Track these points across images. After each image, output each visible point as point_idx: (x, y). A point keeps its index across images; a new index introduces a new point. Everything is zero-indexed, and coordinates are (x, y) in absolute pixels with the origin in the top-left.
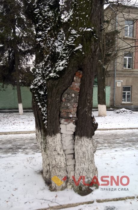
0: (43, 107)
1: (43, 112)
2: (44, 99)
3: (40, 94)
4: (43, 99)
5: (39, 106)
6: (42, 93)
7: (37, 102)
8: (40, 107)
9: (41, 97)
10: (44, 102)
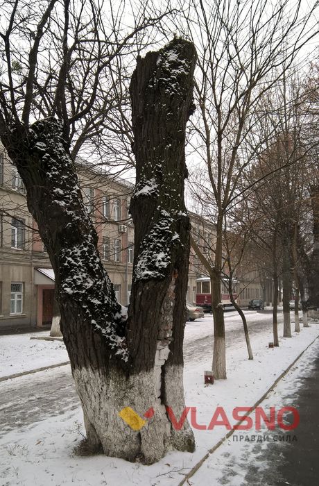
0: (104, 328)
1: (107, 336)
2: (104, 313)
3: (93, 304)
4: (102, 313)
5: (94, 325)
6: (97, 302)
7: (90, 319)
8: (98, 327)
9: (96, 309)
10: (104, 317)
